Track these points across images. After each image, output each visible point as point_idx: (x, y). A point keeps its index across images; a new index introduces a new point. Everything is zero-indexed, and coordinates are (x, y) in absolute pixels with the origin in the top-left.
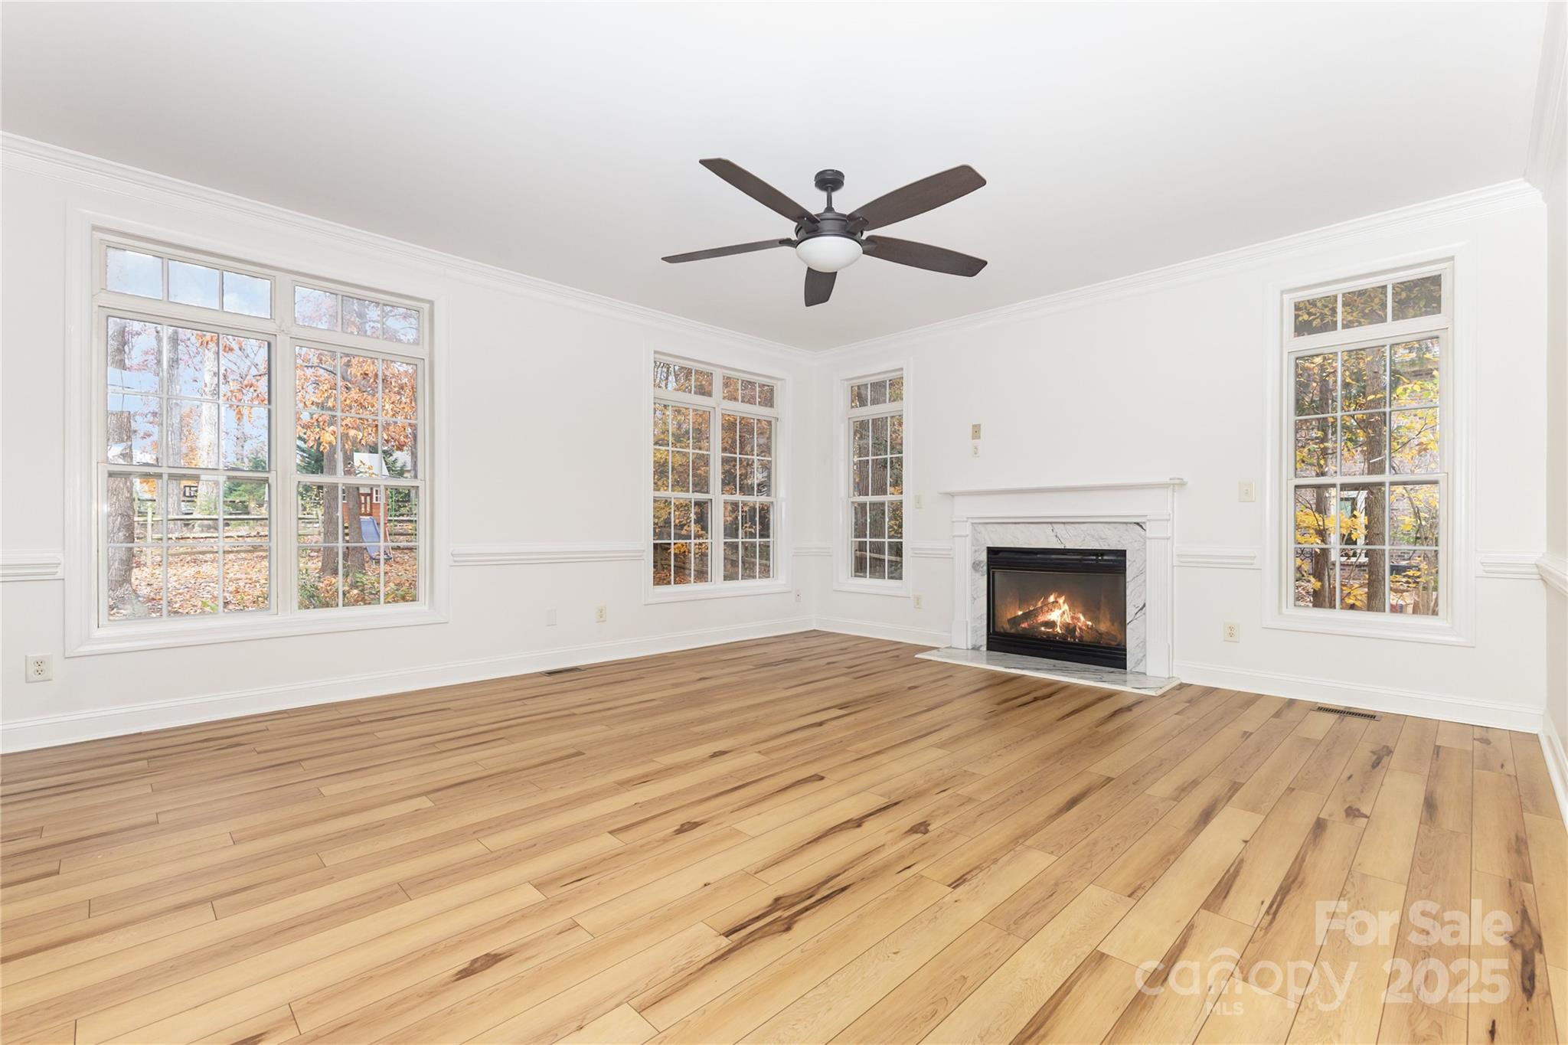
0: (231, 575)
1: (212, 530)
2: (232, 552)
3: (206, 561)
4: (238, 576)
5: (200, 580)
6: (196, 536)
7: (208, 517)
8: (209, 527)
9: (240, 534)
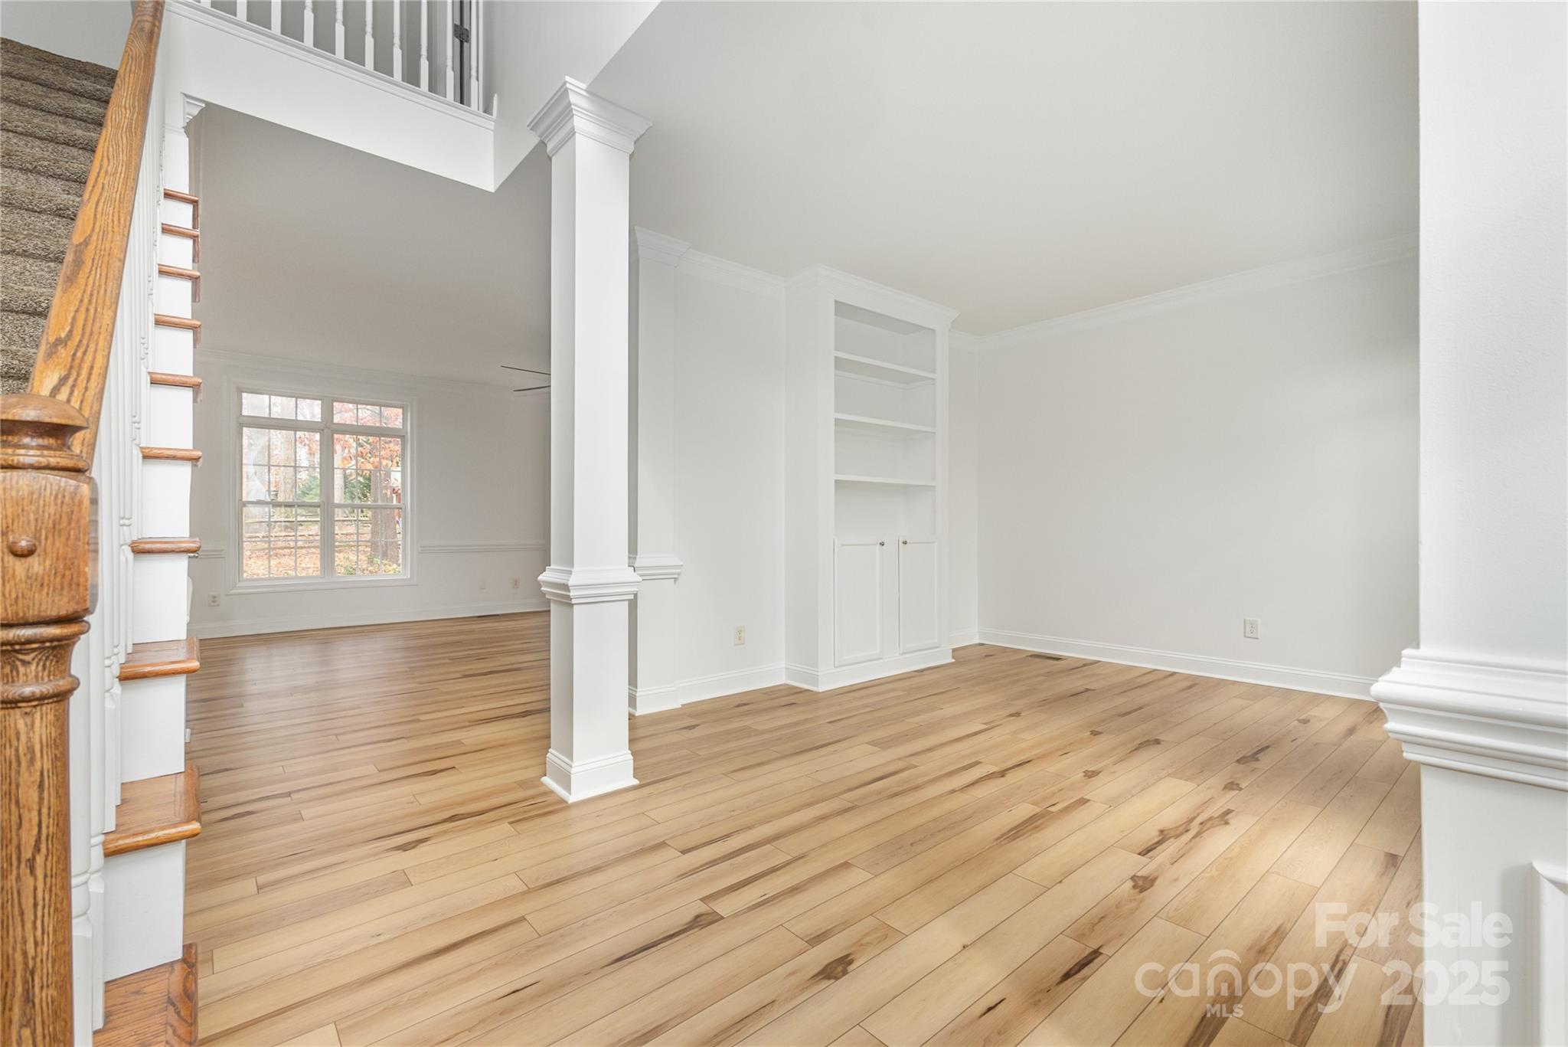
0: (303, 565)
1: (289, 530)
2: (304, 547)
3: (284, 555)
4: (309, 566)
5: (281, 569)
6: (277, 535)
7: (286, 520)
8: (286, 528)
9: (311, 533)
